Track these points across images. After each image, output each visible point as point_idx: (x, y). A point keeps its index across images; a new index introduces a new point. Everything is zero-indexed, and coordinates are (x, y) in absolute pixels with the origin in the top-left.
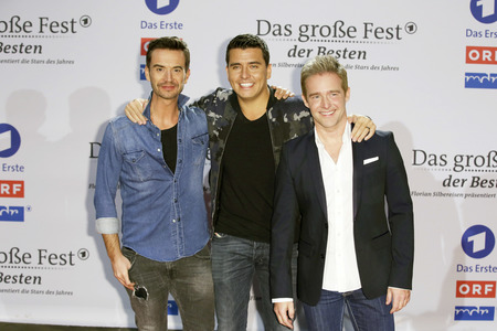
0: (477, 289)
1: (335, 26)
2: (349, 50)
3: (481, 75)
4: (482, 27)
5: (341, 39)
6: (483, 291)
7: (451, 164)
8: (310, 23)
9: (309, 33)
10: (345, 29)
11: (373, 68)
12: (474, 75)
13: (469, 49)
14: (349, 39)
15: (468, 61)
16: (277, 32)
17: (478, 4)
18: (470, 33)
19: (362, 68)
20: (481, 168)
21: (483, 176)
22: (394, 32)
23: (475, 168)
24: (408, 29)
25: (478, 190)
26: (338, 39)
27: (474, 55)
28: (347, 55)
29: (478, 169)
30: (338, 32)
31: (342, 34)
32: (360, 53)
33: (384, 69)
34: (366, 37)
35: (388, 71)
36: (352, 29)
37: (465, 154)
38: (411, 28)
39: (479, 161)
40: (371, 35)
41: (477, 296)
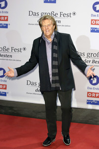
0: (94, 95)
1: (51, 13)
4: (96, 14)
6: (95, 96)
7: (86, 56)
8: (44, 12)
10: (54, 14)
11: (63, 26)
12: (93, 28)
13: (92, 20)
14: (56, 17)
15: (92, 24)
17: (95, 6)
18: (92, 15)
19: (59, 26)
21: (96, 60)
22: (69, 15)
25: (94, 64)
27: (94, 22)
32: (59, 21)
35: (67, 27)
37: (90, 53)
38: (74, 14)
39: (95, 55)
40: (62, 16)
41: (93, 97)
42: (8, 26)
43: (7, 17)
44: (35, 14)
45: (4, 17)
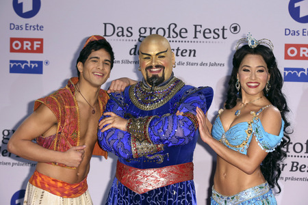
1: (169, 28)
2: (181, 49)
3: (299, 70)
4: (299, 26)
5: (174, 40)
8: (148, 26)
9: (147, 34)
10: (177, 30)
11: (202, 64)
12: (293, 69)
13: (287, 46)
14: (181, 39)
15: (287, 57)
16: (120, 34)
17: (296, 5)
18: (288, 32)
19: (192, 64)
20: (300, 154)
21: (301, 161)
22: (220, 33)
23: (294, 154)
24: (232, 30)
25: (298, 174)
26: (172, 39)
27: (292, 52)
28: (180, 52)
29: (297, 154)
30: (172, 33)
31: (175, 35)
32: (191, 51)
33: (211, 65)
34: (195, 37)
35: (215, 67)
36: (183, 31)
38: (235, 29)
39: (298, 148)
40: (200, 35)
43: (41, 40)
44: (122, 32)
45: (32, 40)
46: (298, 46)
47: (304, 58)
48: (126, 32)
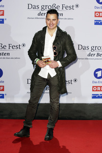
1: (53, 6)
3: (100, 21)
4: (100, 5)
6: (101, 89)
7: (90, 49)
8: (45, 5)
9: (45, 8)
10: (56, 6)
11: (65, 19)
15: (95, 16)
18: (96, 7)
21: (100, 53)
22: (72, 7)
25: (99, 57)
32: (61, 14)
33: (69, 19)
37: (95, 46)
38: (77, 6)
39: (99, 48)
40: (64, 8)
41: (99, 91)
42: (5, 21)
43: (3, 11)
44: (35, 7)
46: (99, 13)
47: (101, 17)
48: (36, 7)
